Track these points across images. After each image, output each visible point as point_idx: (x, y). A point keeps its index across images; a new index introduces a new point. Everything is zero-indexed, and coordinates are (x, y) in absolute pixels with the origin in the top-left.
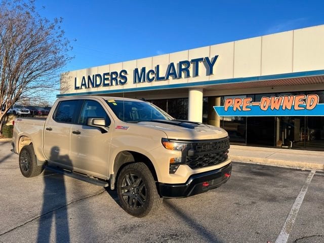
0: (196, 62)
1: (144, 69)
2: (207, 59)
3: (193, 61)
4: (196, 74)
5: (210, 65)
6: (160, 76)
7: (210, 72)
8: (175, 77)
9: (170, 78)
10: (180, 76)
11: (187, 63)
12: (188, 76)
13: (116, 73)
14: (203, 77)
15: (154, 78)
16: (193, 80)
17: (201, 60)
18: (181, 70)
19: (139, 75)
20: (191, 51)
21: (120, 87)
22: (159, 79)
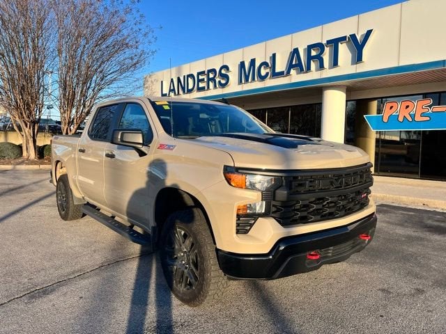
0: (334, 43)
1: (253, 62)
2: (353, 37)
3: (329, 42)
4: (335, 63)
5: (357, 46)
6: (278, 70)
7: (358, 58)
8: (301, 70)
9: (293, 72)
10: (309, 68)
11: (320, 47)
12: (321, 67)
13: (213, 71)
14: (346, 66)
15: (267, 74)
16: (328, 73)
17: (343, 39)
18: (310, 58)
19: (247, 71)
20: (327, 26)
21: (219, 91)
22: (276, 75)
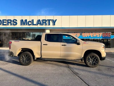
0: (49, 20)
1: (26, 20)
2: (53, 20)
4: (49, 25)
5: (54, 22)
6: (34, 24)
9: (39, 25)
12: (46, 25)
13: (11, 20)
15: (31, 24)
17: (51, 20)
18: (43, 23)
21: (12, 26)
